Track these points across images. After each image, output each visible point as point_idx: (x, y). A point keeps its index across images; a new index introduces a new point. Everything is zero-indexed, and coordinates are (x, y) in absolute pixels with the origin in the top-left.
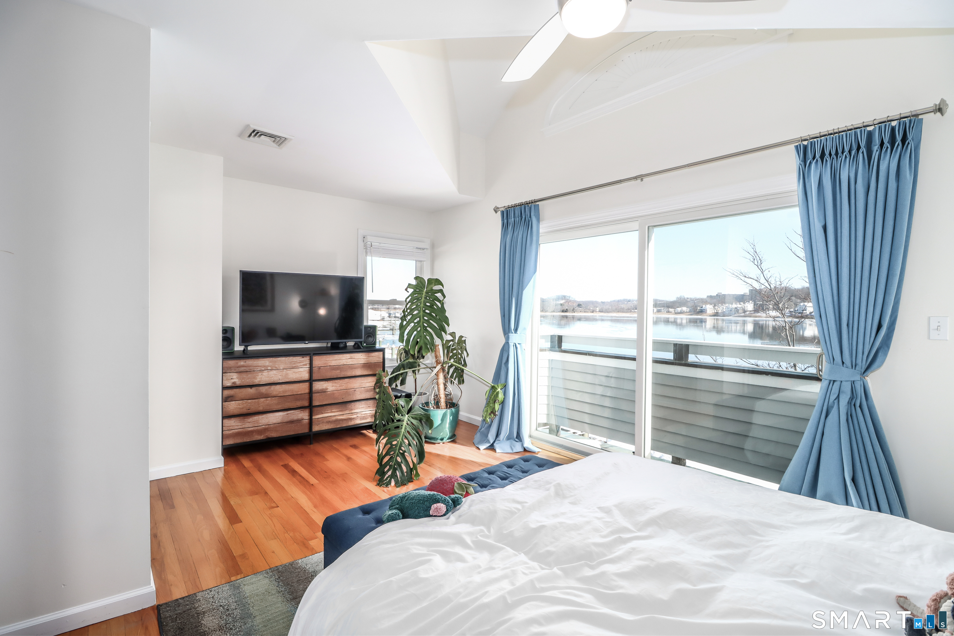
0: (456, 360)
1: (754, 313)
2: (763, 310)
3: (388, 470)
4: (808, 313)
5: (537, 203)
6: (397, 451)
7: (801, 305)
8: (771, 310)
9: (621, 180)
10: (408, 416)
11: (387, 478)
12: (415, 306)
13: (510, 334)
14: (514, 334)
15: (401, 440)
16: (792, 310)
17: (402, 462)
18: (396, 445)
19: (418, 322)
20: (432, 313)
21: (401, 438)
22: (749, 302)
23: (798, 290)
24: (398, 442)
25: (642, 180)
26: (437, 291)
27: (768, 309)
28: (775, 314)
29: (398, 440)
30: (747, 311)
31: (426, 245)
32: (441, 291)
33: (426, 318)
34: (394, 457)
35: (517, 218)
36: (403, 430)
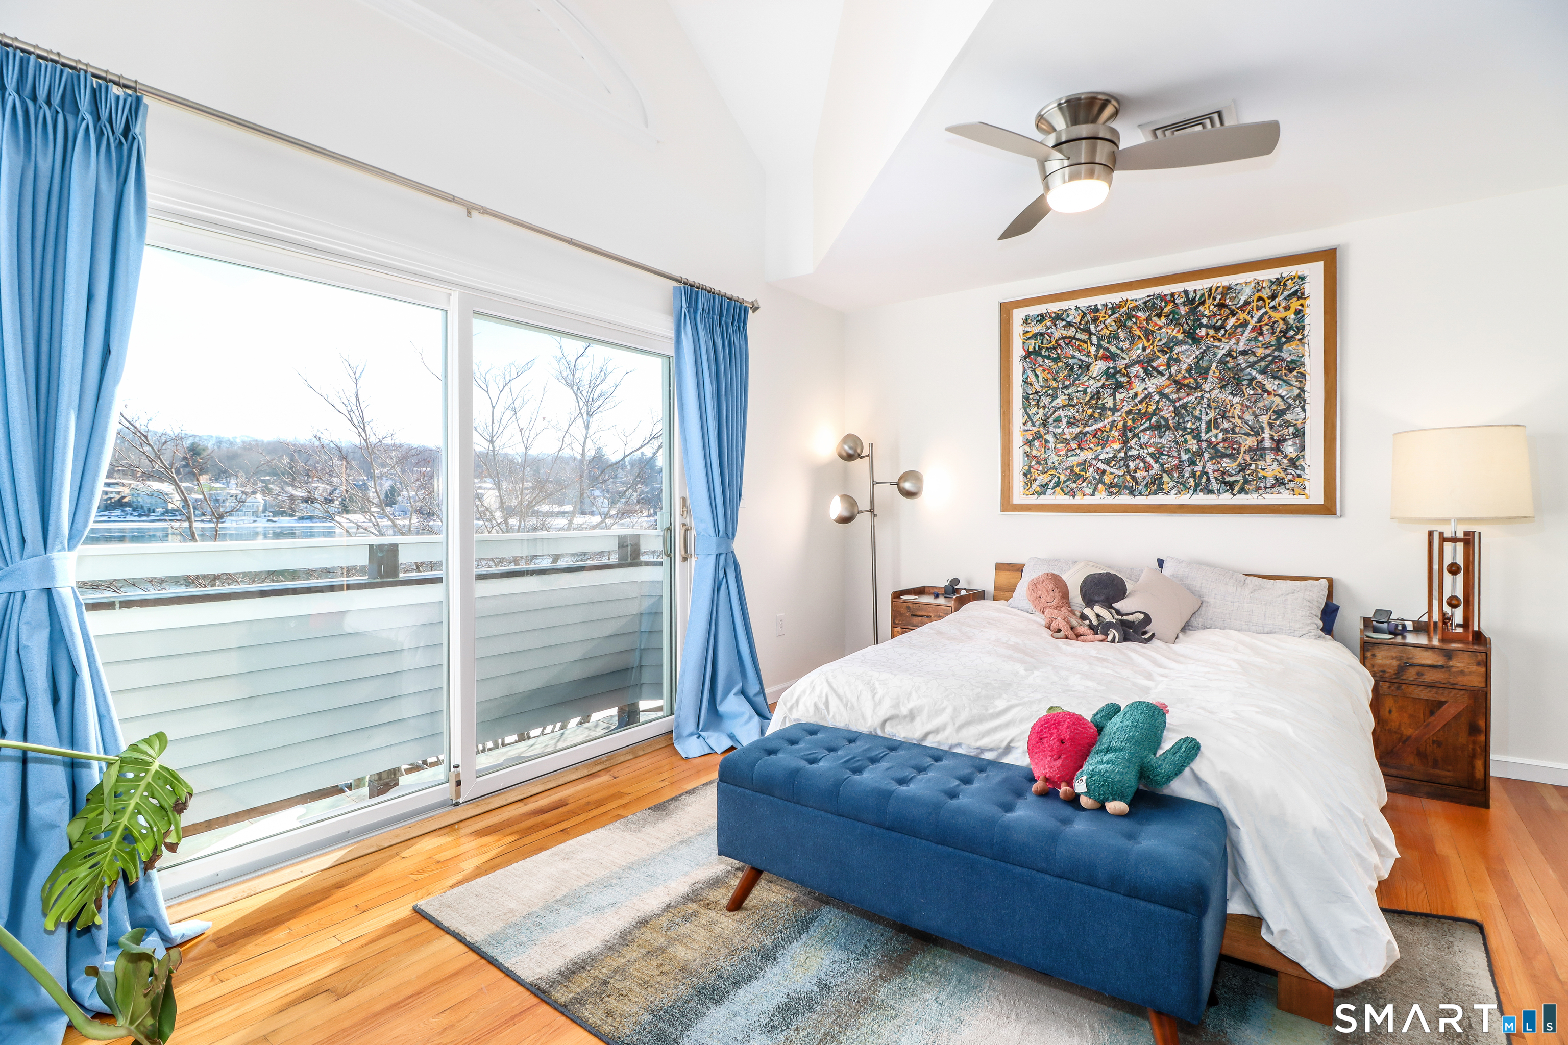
5: (144, 98)
13: (56, 555)
14: (67, 553)
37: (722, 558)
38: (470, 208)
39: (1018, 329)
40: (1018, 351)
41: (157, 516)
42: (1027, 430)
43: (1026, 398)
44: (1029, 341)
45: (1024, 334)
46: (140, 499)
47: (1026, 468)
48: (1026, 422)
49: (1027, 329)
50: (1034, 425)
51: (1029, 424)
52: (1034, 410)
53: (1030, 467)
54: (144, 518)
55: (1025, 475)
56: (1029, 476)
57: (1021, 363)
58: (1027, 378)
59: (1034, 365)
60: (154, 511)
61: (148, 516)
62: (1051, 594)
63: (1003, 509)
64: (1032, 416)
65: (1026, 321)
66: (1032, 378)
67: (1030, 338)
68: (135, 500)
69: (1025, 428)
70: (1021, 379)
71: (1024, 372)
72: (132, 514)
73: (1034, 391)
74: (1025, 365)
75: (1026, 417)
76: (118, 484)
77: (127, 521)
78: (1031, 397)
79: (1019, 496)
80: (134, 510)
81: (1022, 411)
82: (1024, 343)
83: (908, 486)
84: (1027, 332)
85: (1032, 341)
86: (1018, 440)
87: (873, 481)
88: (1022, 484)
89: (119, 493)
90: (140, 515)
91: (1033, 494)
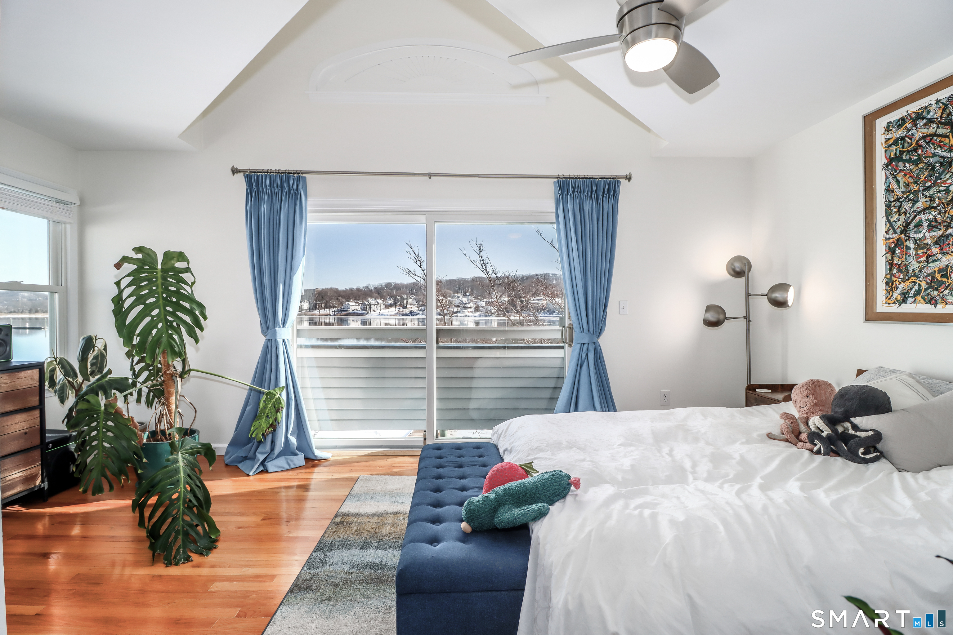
0: (152, 371)
1: (309, 311)
2: (316, 309)
3: (176, 538)
4: (351, 311)
5: (304, 175)
6: (182, 507)
7: (346, 304)
8: (323, 308)
9: (414, 173)
10: (181, 453)
11: (178, 550)
12: (148, 291)
13: (277, 329)
14: (282, 328)
15: (183, 489)
16: (339, 308)
17: (191, 519)
18: (178, 499)
19: (158, 315)
20: (181, 302)
21: (182, 486)
22: (305, 301)
23: (343, 291)
24: (180, 493)
25: (430, 178)
26: (183, 270)
27: (321, 308)
28: (326, 312)
29: (179, 491)
30: (304, 310)
31: (73, 197)
32: (187, 270)
33: (169, 309)
34: (179, 517)
35: (276, 189)
36: (182, 475)
37: (586, 346)
38: (430, 175)
39: (880, 138)
40: (880, 159)
41: (556, 314)
42: (889, 239)
43: (888, 206)
44: (891, 148)
45: (886, 142)
46: (550, 307)
47: (888, 276)
48: (888, 230)
49: (888, 136)
50: (895, 232)
51: (891, 231)
52: (895, 217)
53: (892, 275)
54: (551, 315)
55: (887, 283)
56: (890, 285)
57: (883, 172)
58: (889, 186)
59: (896, 172)
60: (555, 312)
61: (552, 314)
62: (805, 399)
63: (867, 319)
64: (894, 223)
65: (888, 129)
66: (894, 185)
67: (891, 145)
68: (548, 307)
69: (888, 236)
70: (884, 187)
71: (886, 180)
72: (547, 314)
73: (896, 197)
74: (887, 173)
75: (888, 225)
76: (542, 300)
77: (545, 317)
78: (893, 204)
79: (881, 307)
80: (548, 311)
81: (885, 219)
82: (886, 151)
83: (778, 295)
84: (889, 139)
85: (894, 148)
86: (881, 248)
87: (748, 293)
88: (884, 292)
89: (542, 303)
90: (550, 314)
91: (895, 303)
